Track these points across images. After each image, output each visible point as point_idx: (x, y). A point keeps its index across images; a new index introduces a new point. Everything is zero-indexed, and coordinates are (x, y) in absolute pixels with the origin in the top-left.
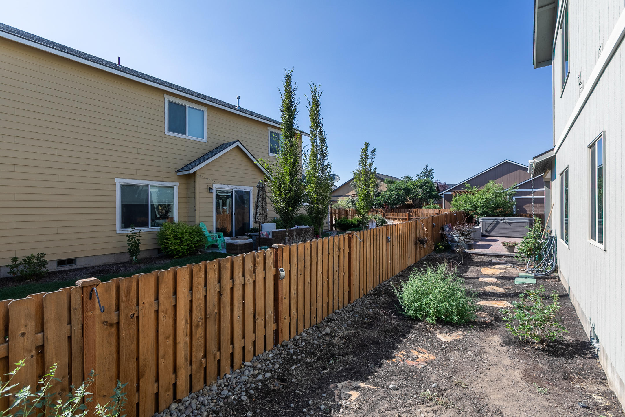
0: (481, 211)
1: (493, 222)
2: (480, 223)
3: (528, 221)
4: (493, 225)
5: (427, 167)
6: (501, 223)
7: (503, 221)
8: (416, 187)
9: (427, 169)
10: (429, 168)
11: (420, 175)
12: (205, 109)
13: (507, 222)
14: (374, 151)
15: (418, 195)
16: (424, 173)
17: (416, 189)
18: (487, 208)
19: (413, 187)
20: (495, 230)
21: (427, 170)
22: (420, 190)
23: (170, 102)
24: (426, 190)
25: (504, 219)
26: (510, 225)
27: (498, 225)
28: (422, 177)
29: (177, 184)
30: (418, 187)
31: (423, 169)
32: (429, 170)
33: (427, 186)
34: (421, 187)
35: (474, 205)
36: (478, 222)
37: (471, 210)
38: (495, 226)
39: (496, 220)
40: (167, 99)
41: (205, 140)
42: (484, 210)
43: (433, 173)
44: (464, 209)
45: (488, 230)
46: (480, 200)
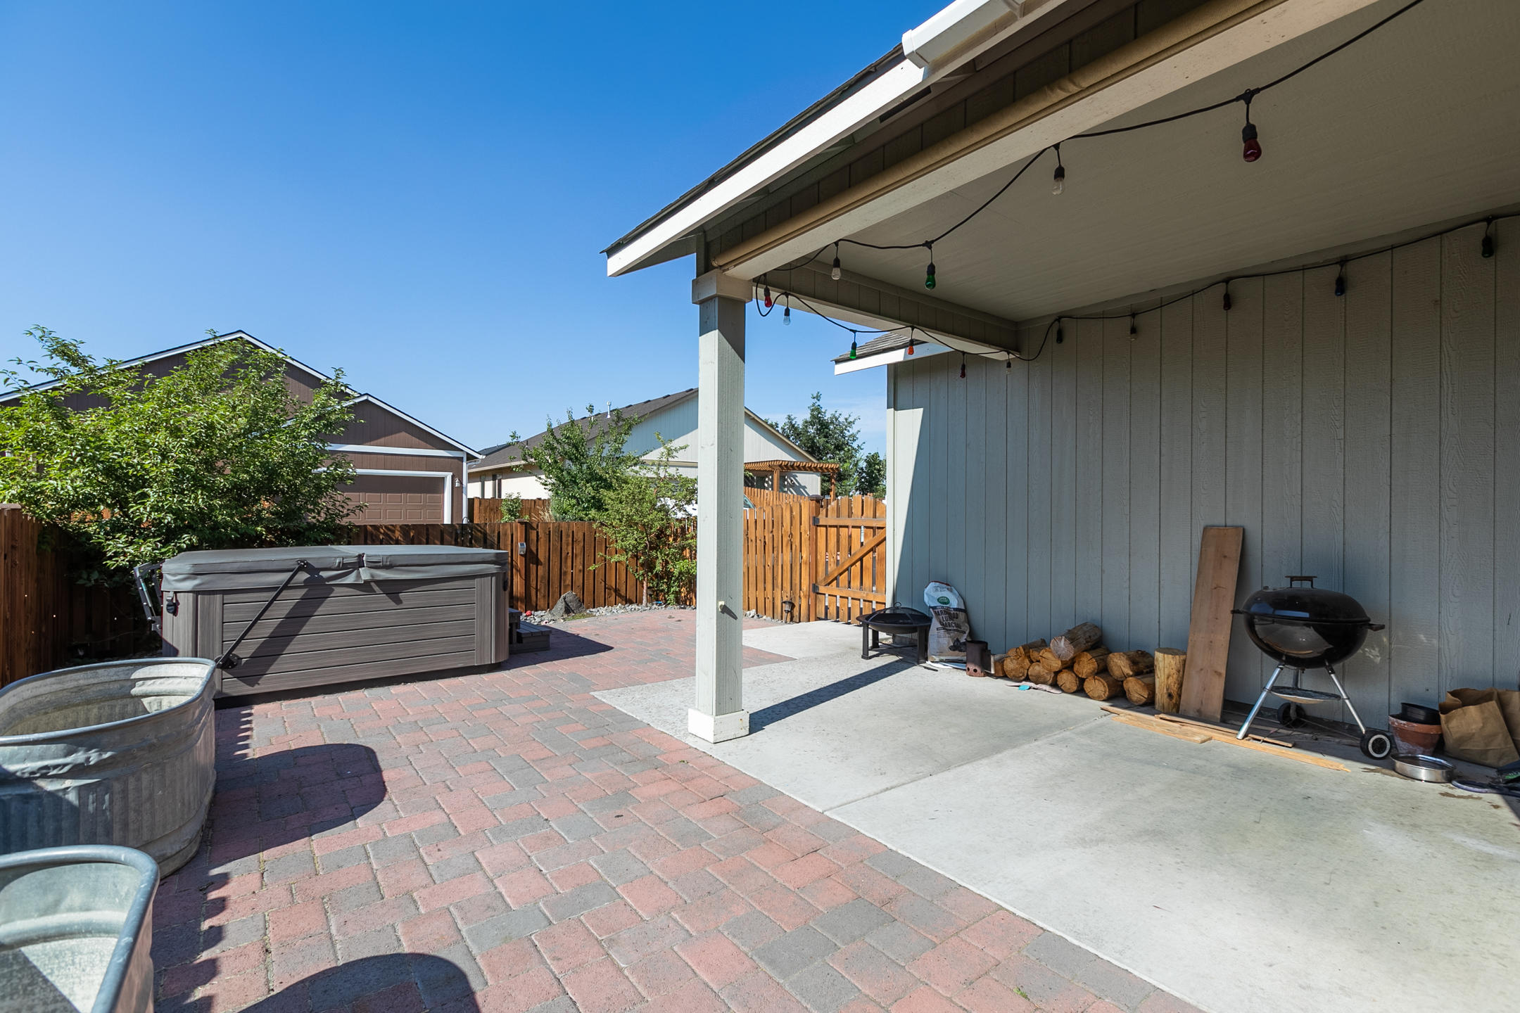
0: (170, 510)
1: (286, 586)
2: (174, 608)
3: (493, 568)
4: (285, 612)
6: (337, 591)
7: (350, 579)
13: (380, 583)
18: (211, 490)
20: (295, 645)
25: (359, 563)
26: (398, 601)
27: (321, 610)
35: (109, 471)
36: (155, 595)
37: (87, 502)
38: (298, 618)
39: (303, 576)
42: (189, 502)
44: (21, 497)
45: (245, 652)
46: (161, 437)
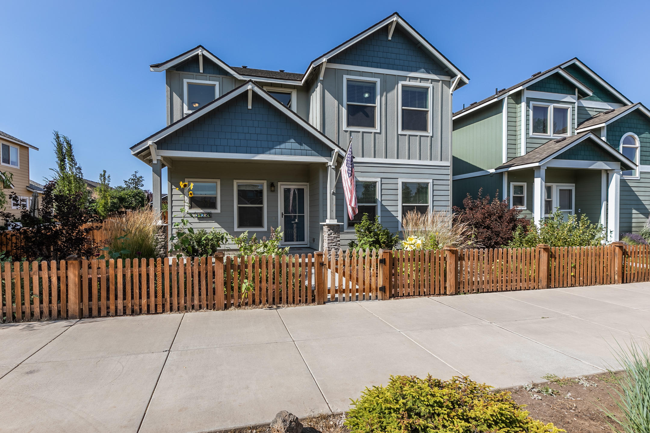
5: (136, 174)
8: (129, 197)
9: (136, 175)
10: (138, 175)
11: (128, 181)
14: (109, 177)
15: (132, 203)
16: (132, 179)
17: (129, 198)
19: (127, 196)
21: (136, 177)
22: (133, 199)
24: (139, 200)
28: (131, 183)
30: (131, 197)
31: (132, 175)
32: (138, 177)
33: (139, 196)
34: (134, 197)
43: (143, 180)
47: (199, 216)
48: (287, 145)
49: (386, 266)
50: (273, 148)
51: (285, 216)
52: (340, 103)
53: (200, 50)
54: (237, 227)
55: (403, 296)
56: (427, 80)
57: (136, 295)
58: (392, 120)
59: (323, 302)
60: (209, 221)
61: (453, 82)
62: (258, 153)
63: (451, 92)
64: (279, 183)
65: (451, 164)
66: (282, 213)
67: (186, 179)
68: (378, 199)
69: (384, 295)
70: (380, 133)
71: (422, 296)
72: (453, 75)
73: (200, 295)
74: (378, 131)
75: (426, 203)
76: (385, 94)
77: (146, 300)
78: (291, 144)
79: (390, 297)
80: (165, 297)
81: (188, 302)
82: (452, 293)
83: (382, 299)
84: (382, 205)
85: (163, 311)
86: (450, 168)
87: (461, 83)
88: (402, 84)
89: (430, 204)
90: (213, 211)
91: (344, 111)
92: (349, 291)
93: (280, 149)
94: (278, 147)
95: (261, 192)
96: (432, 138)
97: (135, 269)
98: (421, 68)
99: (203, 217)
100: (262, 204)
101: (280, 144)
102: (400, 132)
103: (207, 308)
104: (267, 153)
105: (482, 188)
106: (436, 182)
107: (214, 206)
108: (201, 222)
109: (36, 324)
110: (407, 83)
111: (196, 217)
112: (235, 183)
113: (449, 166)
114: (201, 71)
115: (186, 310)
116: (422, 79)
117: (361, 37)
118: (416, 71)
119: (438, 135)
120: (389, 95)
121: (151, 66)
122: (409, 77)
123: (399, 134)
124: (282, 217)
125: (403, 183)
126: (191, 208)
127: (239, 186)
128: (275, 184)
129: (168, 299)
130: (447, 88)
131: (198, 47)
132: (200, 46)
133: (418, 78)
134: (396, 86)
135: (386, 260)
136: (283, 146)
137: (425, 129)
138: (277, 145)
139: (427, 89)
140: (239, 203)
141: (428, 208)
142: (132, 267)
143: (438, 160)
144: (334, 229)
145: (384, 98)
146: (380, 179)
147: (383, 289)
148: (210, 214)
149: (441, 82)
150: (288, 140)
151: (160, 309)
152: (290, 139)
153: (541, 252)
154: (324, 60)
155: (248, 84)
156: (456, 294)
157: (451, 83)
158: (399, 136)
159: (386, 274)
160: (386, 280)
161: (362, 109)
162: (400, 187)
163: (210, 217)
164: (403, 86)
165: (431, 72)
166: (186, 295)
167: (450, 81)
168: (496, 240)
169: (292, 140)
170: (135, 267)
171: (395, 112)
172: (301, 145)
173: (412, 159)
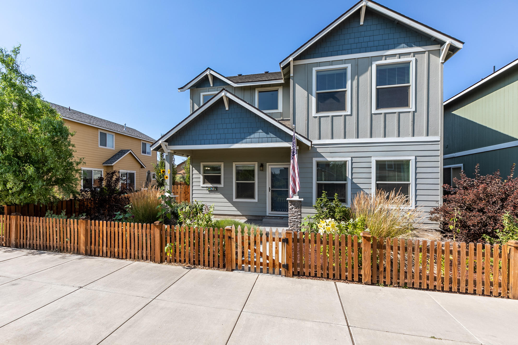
12: (114, 134)
23: (100, 132)
29: (103, 169)
40: (99, 131)
41: (114, 149)
47: (209, 189)
48: (256, 135)
49: (289, 245)
50: (245, 138)
51: (272, 190)
52: (310, 92)
53: (209, 71)
54: (235, 198)
55: (310, 276)
56: (409, 54)
57: (113, 245)
58: (364, 101)
59: (231, 270)
60: (216, 193)
61: (443, 50)
62: (233, 143)
63: (441, 61)
64: (268, 164)
65: (441, 138)
66: (270, 188)
67: (201, 163)
68: (348, 177)
69: (287, 273)
70: (351, 115)
71: (330, 279)
72: (442, 43)
73: (147, 250)
74: (349, 113)
75: (407, 181)
76: (356, 77)
77: (117, 249)
78: (260, 134)
79: (294, 275)
80: (127, 248)
81: (139, 254)
82: (366, 282)
83: (285, 276)
84: (352, 183)
85: (126, 258)
86: (439, 143)
87: (453, 50)
88: (376, 65)
89: (412, 181)
90: (218, 186)
91: (314, 100)
92: (254, 264)
93: (250, 138)
94: (249, 137)
95: (253, 171)
96: (415, 113)
97: (112, 228)
98: (401, 44)
99: (211, 190)
100: (254, 181)
101: (250, 135)
102: (374, 111)
103: (151, 261)
104: (240, 142)
105: (478, 165)
106: (419, 159)
107: (219, 182)
108: (211, 193)
109: (68, 255)
110: (383, 62)
111: (207, 190)
112: (234, 164)
113: (439, 141)
114: (212, 85)
115: (138, 259)
116: (400, 55)
117: (327, 31)
118: (394, 47)
119: (424, 109)
120: (360, 78)
121: (179, 89)
122: (385, 55)
123: (373, 114)
124: (270, 191)
125: (377, 162)
126: (204, 183)
127: (237, 167)
128: (264, 165)
129: (129, 250)
130: (436, 57)
131: (207, 69)
132: (208, 68)
133: (396, 54)
134: (370, 68)
135: (289, 240)
136: (252, 136)
137: (406, 104)
138: (248, 136)
139: (408, 63)
140: (237, 179)
141: (410, 186)
142: (111, 227)
143: (423, 136)
144: (295, 204)
145: (355, 82)
146: (350, 159)
147: (286, 267)
148: (216, 188)
149: (427, 53)
150: (256, 131)
151: (124, 257)
152: (258, 130)
153: (512, 251)
154: (291, 59)
155: (222, 92)
156: (372, 284)
157: (441, 51)
158: (373, 115)
159: (289, 253)
160: (289, 258)
161: (332, 95)
162: (374, 165)
163: (217, 190)
164: (377, 66)
165: (413, 45)
166: (138, 249)
167: (440, 49)
168: (494, 226)
169: (261, 131)
170: (112, 227)
171: (367, 93)
172: (267, 133)
173: (389, 137)
